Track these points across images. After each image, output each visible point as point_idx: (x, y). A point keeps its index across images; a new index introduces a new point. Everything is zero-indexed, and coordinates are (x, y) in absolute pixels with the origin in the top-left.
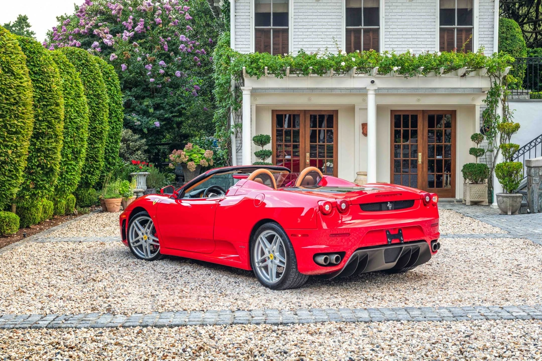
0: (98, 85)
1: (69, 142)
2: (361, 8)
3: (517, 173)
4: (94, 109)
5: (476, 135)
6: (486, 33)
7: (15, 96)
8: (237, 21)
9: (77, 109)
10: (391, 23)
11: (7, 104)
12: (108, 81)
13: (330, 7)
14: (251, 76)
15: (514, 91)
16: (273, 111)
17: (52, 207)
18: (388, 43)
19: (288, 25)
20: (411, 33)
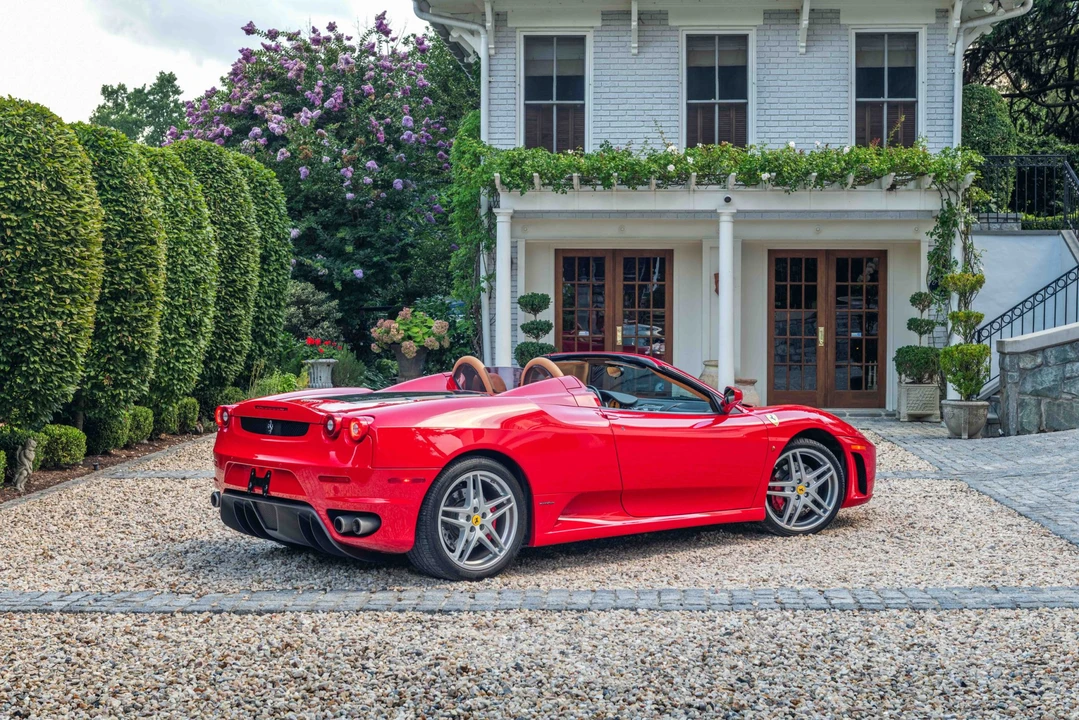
0: (239, 206)
2: (714, 68)
3: (979, 363)
4: (232, 249)
5: (920, 295)
6: (939, 111)
7: (68, 229)
8: (493, 91)
11: (54, 242)
12: (264, 199)
13: (659, 67)
14: (511, 189)
15: (991, 215)
16: (557, 251)
17: (151, 419)
18: (762, 129)
19: (583, 98)
20: (803, 112)
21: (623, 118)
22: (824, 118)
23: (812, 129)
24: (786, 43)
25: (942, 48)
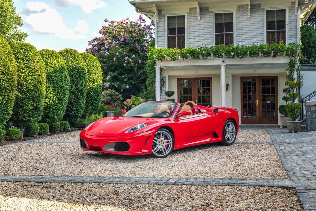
1: (56, 94)
2: (223, 23)
5: (286, 89)
6: (293, 33)
8: (158, 33)
9: (61, 78)
10: (239, 30)
12: (93, 65)
13: (206, 23)
14: (159, 60)
15: (310, 64)
16: (178, 79)
18: (237, 41)
19: (185, 34)
20: (250, 35)
21: (196, 39)
22: (257, 36)
23: (253, 40)
24: (245, 15)
25: (293, 14)
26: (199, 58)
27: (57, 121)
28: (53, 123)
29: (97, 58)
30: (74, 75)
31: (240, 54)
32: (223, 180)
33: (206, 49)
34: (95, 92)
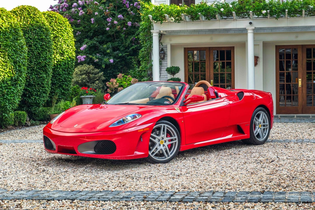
1: (8, 72)
9: (14, 49)
12: (61, 30)
14: (157, 22)
16: (185, 49)
26: (216, 18)
27: (10, 111)
28: (3, 114)
29: (67, 19)
30: (34, 44)
31: (275, 12)
32: (252, 194)
33: (225, 6)
34: (65, 68)
